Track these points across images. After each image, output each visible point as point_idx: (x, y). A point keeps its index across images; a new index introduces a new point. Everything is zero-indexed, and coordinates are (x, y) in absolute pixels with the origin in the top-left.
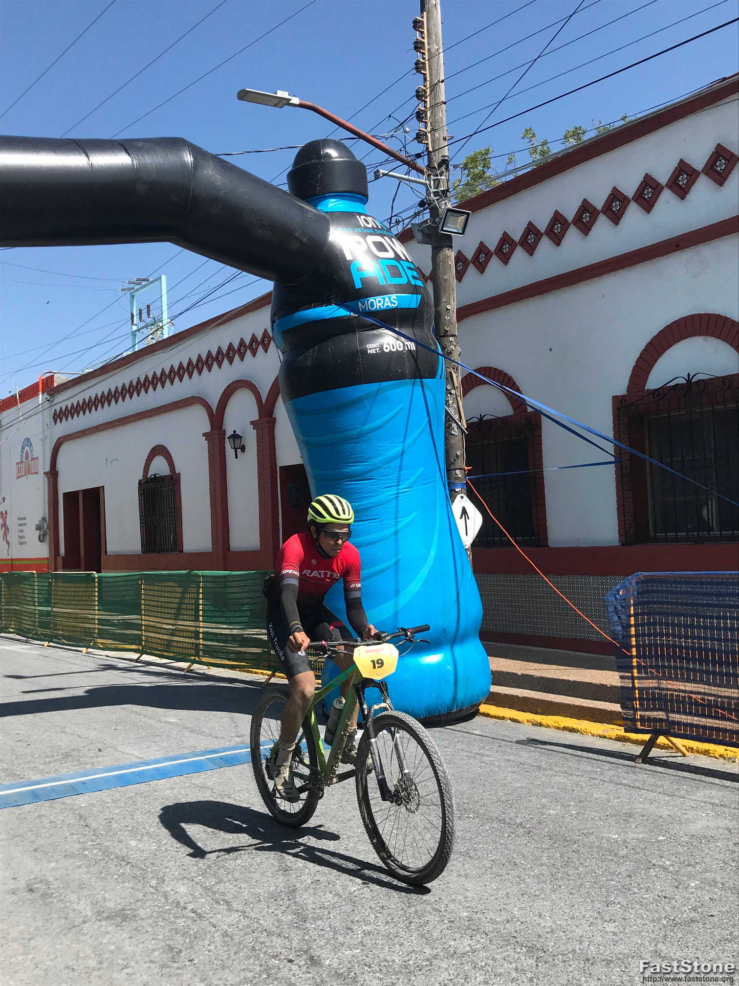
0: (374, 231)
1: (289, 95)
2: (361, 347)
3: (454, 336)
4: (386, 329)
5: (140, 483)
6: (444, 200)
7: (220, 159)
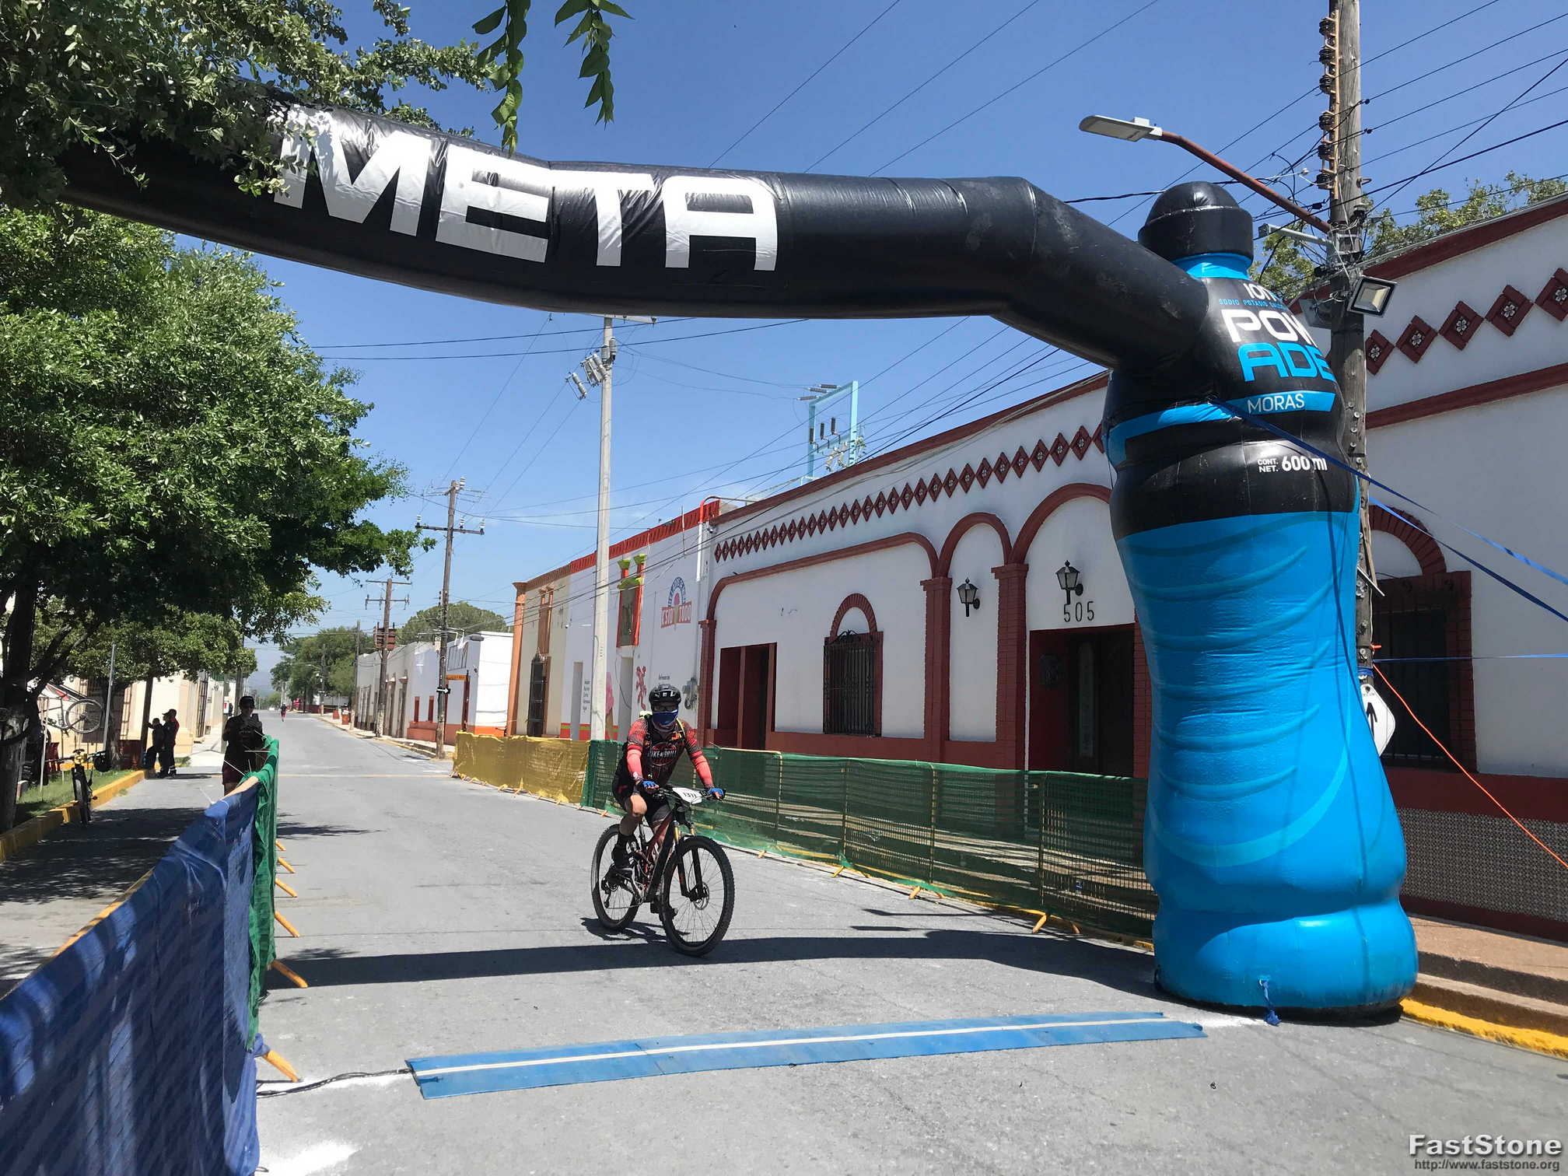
0: (1267, 305)
1: (1151, 124)
2: (1250, 462)
3: (1363, 455)
4: (1283, 439)
5: (827, 639)
7: (1069, 207)
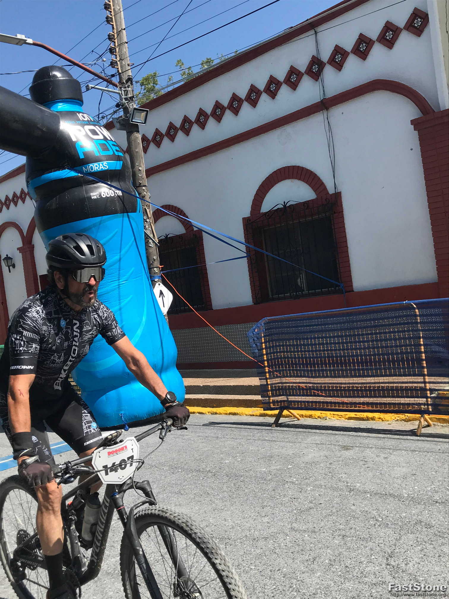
1: (25, 37)
3: (145, 186)
4: (102, 183)
6: (132, 103)
